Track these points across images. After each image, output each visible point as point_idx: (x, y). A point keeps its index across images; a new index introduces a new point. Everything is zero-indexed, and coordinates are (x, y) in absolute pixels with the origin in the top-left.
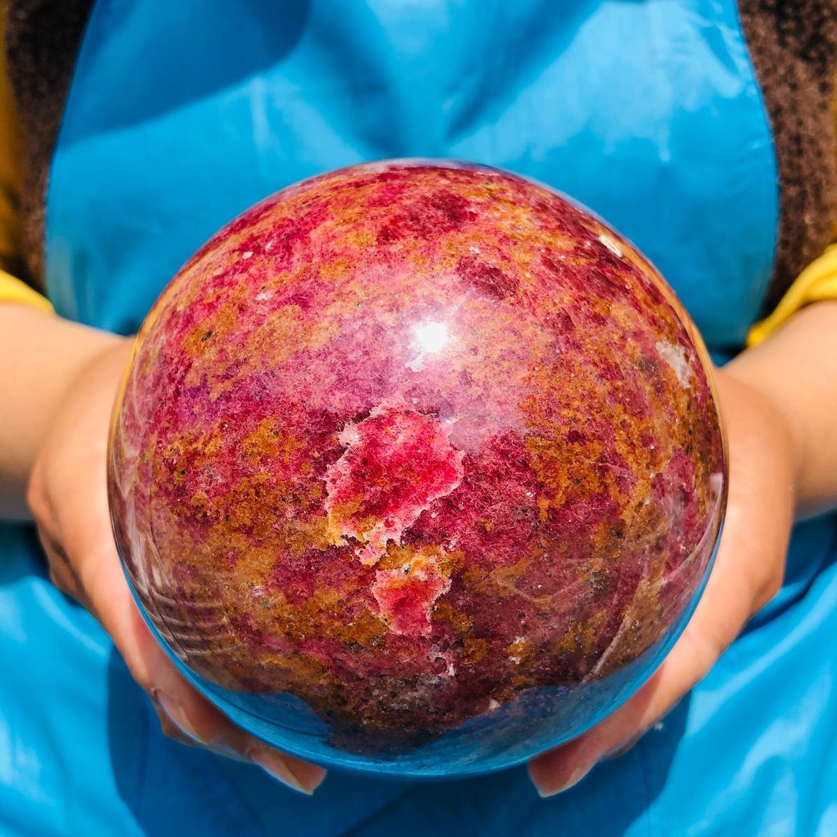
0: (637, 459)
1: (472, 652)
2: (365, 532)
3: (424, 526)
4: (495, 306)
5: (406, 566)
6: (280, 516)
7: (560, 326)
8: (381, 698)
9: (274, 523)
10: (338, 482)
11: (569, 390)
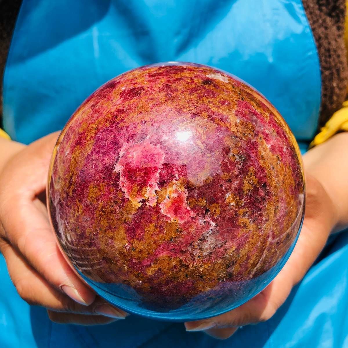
0: (223, 110)
1: (214, 211)
2: (145, 195)
3: (163, 178)
4: (140, 97)
5: (167, 196)
6: (115, 213)
7: (165, 88)
8: (198, 254)
9: (115, 217)
10: (125, 185)
11: (182, 103)
